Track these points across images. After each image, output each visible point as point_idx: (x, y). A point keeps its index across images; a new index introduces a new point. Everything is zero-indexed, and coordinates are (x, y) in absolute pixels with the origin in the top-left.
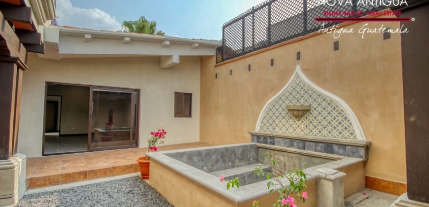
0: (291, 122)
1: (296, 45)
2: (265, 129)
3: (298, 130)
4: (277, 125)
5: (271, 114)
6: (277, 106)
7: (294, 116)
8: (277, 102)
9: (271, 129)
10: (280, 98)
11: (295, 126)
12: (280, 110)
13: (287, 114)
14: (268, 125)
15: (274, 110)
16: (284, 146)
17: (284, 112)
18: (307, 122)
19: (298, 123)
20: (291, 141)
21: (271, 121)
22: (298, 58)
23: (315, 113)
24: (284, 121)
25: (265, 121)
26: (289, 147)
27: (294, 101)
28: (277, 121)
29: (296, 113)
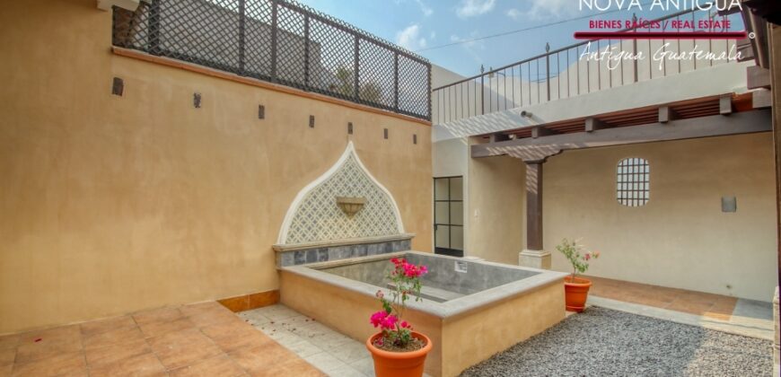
0: (341, 220)
1: (349, 112)
2: (298, 236)
3: (350, 232)
4: (320, 228)
5: (309, 210)
6: (320, 197)
7: (345, 211)
8: (320, 191)
9: (309, 235)
10: (326, 185)
11: (345, 226)
12: (326, 203)
13: (336, 209)
14: (304, 229)
15: (315, 203)
16: (343, 257)
17: (331, 207)
18: (359, 220)
19: (350, 222)
20: (351, 248)
21: (310, 223)
22: (350, 131)
23: (368, 208)
24: (331, 221)
25: (298, 223)
26: (349, 257)
27: (345, 191)
28: (320, 222)
29: (348, 208)
